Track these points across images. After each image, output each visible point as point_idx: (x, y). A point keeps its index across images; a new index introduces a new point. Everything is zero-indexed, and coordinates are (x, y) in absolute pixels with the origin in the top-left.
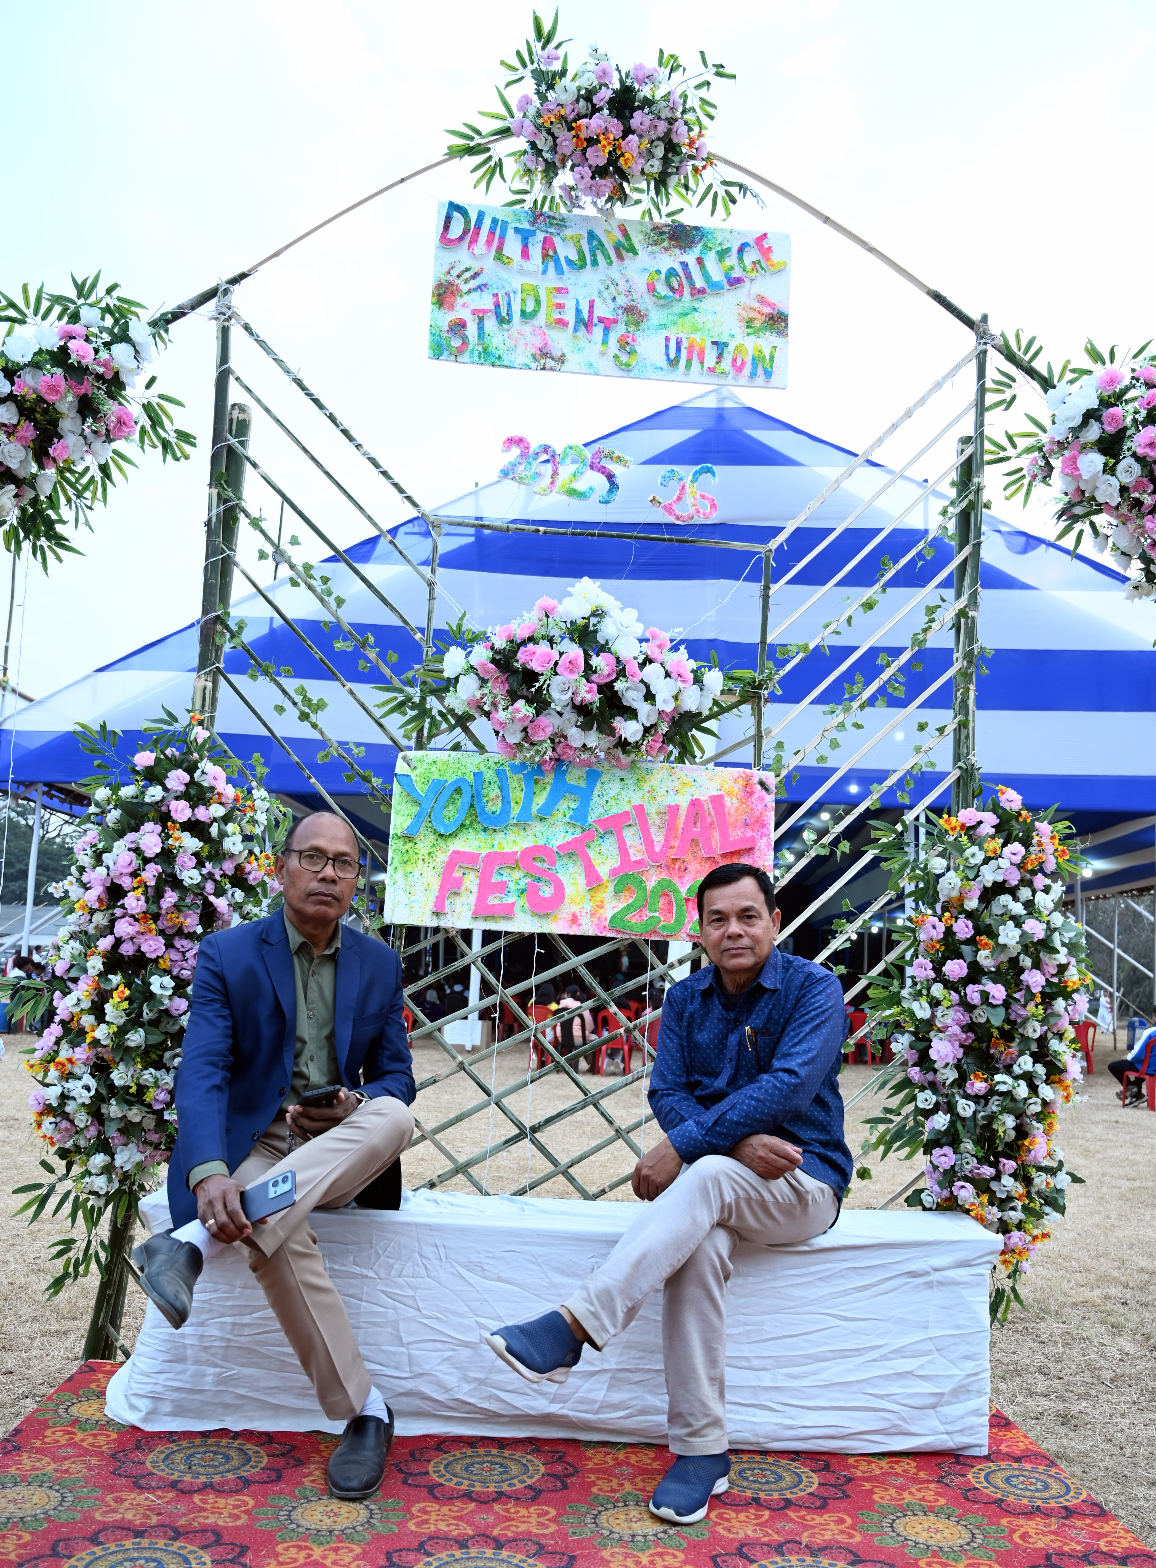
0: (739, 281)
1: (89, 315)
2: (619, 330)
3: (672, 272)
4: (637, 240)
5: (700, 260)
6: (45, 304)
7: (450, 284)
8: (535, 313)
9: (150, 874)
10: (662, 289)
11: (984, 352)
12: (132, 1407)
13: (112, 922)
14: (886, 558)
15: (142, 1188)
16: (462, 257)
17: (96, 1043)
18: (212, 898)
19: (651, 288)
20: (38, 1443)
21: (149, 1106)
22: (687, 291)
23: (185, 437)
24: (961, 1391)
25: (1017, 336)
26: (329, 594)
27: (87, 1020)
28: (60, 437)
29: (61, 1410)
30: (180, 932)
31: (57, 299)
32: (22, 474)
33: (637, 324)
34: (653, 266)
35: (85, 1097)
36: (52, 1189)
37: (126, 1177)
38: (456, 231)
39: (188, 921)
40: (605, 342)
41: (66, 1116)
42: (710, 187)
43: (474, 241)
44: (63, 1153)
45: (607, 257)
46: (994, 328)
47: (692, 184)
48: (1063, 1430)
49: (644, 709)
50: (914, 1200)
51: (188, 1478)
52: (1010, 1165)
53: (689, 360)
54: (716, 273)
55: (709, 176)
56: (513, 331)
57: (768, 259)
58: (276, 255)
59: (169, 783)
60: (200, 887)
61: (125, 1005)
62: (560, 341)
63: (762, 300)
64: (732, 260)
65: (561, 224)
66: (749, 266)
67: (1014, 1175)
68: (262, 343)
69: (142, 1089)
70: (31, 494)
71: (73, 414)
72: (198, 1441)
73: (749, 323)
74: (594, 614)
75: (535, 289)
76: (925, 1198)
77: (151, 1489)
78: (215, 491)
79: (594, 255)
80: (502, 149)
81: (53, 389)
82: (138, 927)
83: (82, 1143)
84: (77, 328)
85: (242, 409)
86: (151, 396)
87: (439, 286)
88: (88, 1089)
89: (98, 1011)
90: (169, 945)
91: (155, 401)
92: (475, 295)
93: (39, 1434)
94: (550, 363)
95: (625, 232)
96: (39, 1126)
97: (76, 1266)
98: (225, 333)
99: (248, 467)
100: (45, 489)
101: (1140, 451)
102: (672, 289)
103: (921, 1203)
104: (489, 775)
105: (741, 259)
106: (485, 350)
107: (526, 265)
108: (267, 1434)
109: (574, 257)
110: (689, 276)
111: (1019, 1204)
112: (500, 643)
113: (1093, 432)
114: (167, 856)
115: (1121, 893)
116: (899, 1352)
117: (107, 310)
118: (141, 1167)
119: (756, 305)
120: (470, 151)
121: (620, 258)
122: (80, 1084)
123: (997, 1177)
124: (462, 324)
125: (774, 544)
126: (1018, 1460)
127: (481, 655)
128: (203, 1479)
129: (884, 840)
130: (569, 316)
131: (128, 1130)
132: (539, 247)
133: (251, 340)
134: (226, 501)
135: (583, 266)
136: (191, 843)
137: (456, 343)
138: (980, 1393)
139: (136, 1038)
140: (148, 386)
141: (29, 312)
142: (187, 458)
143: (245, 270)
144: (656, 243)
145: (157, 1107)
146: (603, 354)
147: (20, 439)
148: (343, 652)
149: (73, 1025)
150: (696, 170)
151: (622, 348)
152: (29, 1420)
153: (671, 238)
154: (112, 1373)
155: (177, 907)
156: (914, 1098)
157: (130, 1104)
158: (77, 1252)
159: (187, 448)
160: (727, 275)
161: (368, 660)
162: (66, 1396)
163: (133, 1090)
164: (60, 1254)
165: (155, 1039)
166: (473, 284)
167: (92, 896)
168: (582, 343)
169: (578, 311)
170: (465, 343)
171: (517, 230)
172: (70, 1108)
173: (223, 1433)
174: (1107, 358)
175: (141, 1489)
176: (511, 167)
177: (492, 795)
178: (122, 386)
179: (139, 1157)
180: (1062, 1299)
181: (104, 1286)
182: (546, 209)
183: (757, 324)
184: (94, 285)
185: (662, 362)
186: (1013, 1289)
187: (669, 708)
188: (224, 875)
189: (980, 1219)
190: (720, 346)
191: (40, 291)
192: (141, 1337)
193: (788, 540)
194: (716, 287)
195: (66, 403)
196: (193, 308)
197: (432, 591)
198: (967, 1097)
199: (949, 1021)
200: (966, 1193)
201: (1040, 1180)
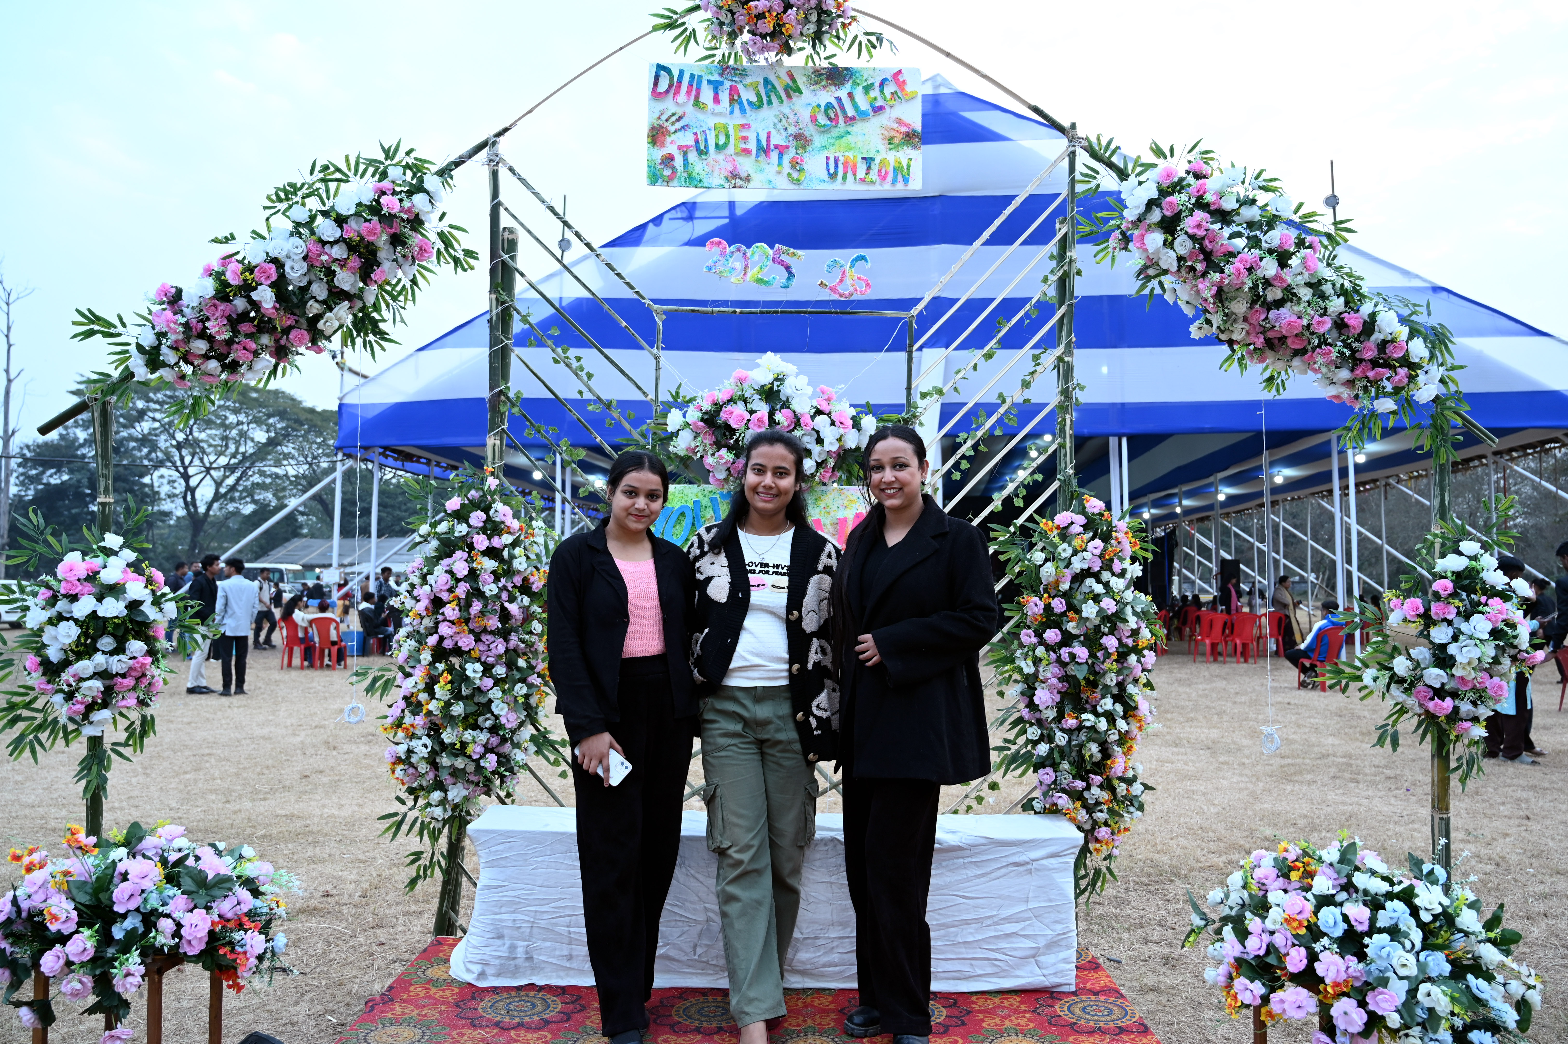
0: (881, 108)
1: (394, 173)
2: (791, 153)
3: (829, 106)
4: (801, 81)
5: (850, 95)
6: (362, 167)
7: (661, 126)
8: (726, 145)
9: (462, 590)
10: (822, 120)
11: (1073, 153)
12: (468, 970)
13: (437, 624)
14: (1001, 319)
15: (468, 813)
16: (669, 106)
17: (429, 713)
18: (506, 605)
19: (814, 119)
20: (405, 996)
21: (470, 757)
22: (841, 119)
23: (469, 253)
24: (1053, 945)
25: (1098, 139)
26: (582, 370)
27: (423, 697)
28: (379, 265)
29: (420, 972)
30: (485, 630)
31: (371, 162)
32: (353, 291)
33: (804, 147)
34: (815, 101)
35: (424, 752)
36: (405, 815)
37: (456, 807)
38: (663, 86)
39: (490, 623)
40: (780, 163)
41: (412, 765)
42: (856, 37)
43: (677, 92)
44: (411, 791)
45: (779, 97)
46: (1081, 132)
47: (842, 35)
48: (1163, 970)
49: (816, 449)
50: (1027, 806)
51: (507, 1019)
52: (1098, 779)
53: (845, 173)
54: (863, 104)
55: (854, 29)
56: (710, 160)
57: (903, 90)
58: (530, 112)
59: (472, 521)
60: (498, 596)
61: (449, 687)
62: (746, 165)
63: (900, 122)
64: (875, 93)
65: (743, 73)
66: (888, 96)
67: (1101, 787)
68: (523, 181)
69: (464, 745)
70: (359, 304)
71: (388, 246)
72: (514, 993)
73: (890, 140)
74: (777, 379)
75: (725, 126)
76: (1037, 806)
77: (481, 1027)
78: (494, 296)
79: (769, 97)
80: (694, 21)
81: (372, 232)
82: (455, 629)
83: (424, 783)
84: (386, 184)
85: (511, 230)
86: (444, 226)
87: (653, 129)
88: (426, 746)
89: (429, 689)
90: (478, 640)
91: (446, 230)
92: (680, 134)
93: (406, 990)
94: (739, 182)
95: (792, 77)
96: (393, 772)
97: (425, 870)
98: (495, 175)
99: (518, 276)
100: (370, 300)
101: (1190, 231)
102: (830, 119)
103: (1032, 808)
104: (705, 501)
105: (882, 91)
106: (690, 176)
107: (718, 109)
108: (561, 987)
109: (754, 99)
110: (842, 108)
111: (1104, 807)
112: (707, 406)
113: (1156, 216)
114: (473, 575)
115: (1313, 494)
116: (1008, 920)
117: (407, 166)
118: (467, 799)
119: (895, 126)
120: (671, 26)
121: (789, 97)
122: (420, 742)
123: (1088, 788)
124: (671, 158)
125: (915, 311)
126: (1096, 994)
127: (693, 415)
128: (517, 1020)
129: (1001, 539)
130: (752, 146)
131: (456, 773)
132: (727, 92)
133: (515, 179)
134: (503, 303)
135: (761, 106)
136: (489, 564)
137: (667, 172)
138: (1068, 947)
139: (458, 709)
140: (441, 219)
141: (351, 174)
142: (472, 268)
143: (507, 125)
144: (816, 83)
145: (475, 757)
146: (779, 173)
147: (350, 269)
148: (593, 412)
149: (413, 699)
150: (844, 25)
151: (793, 167)
152: (399, 980)
153: (828, 78)
154: (454, 945)
155: (482, 613)
156: (1025, 732)
157: (456, 756)
158: (424, 861)
159: (472, 261)
160: (871, 105)
161: (613, 419)
162: (423, 962)
163: (458, 746)
164: (413, 862)
165: (472, 709)
166: (678, 125)
167: (421, 607)
168: (763, 165)
169: (759, 141)
170: (674, 172)
171: (709, 82)
172: (414, 760)
173: (532, 985)
174: (1168, 154)
175: (476, 1027)
176: (702, 35)
177: (708, 516)
178: (421, 223)
179: (465, 793)
180: (1193, 864)
181: (445, 884)
182: (731, 62)
183: (896, 141)
184: (396, 150)
185: (825, 176)
186: (1108, 868)
187: (834, 448)
188: (515, 587)
189: (1073, 820)
190: (868, 161)
191: (358, 158)
192: (472, 922)
193: (926, 308)
194: (863, 116)
195: (382, 240)
196: (470, 157)
197: (657, 363)
198: (1063, 730)
199: (1049, 675)
200: (1063, 801)
201: (1121, 788)
